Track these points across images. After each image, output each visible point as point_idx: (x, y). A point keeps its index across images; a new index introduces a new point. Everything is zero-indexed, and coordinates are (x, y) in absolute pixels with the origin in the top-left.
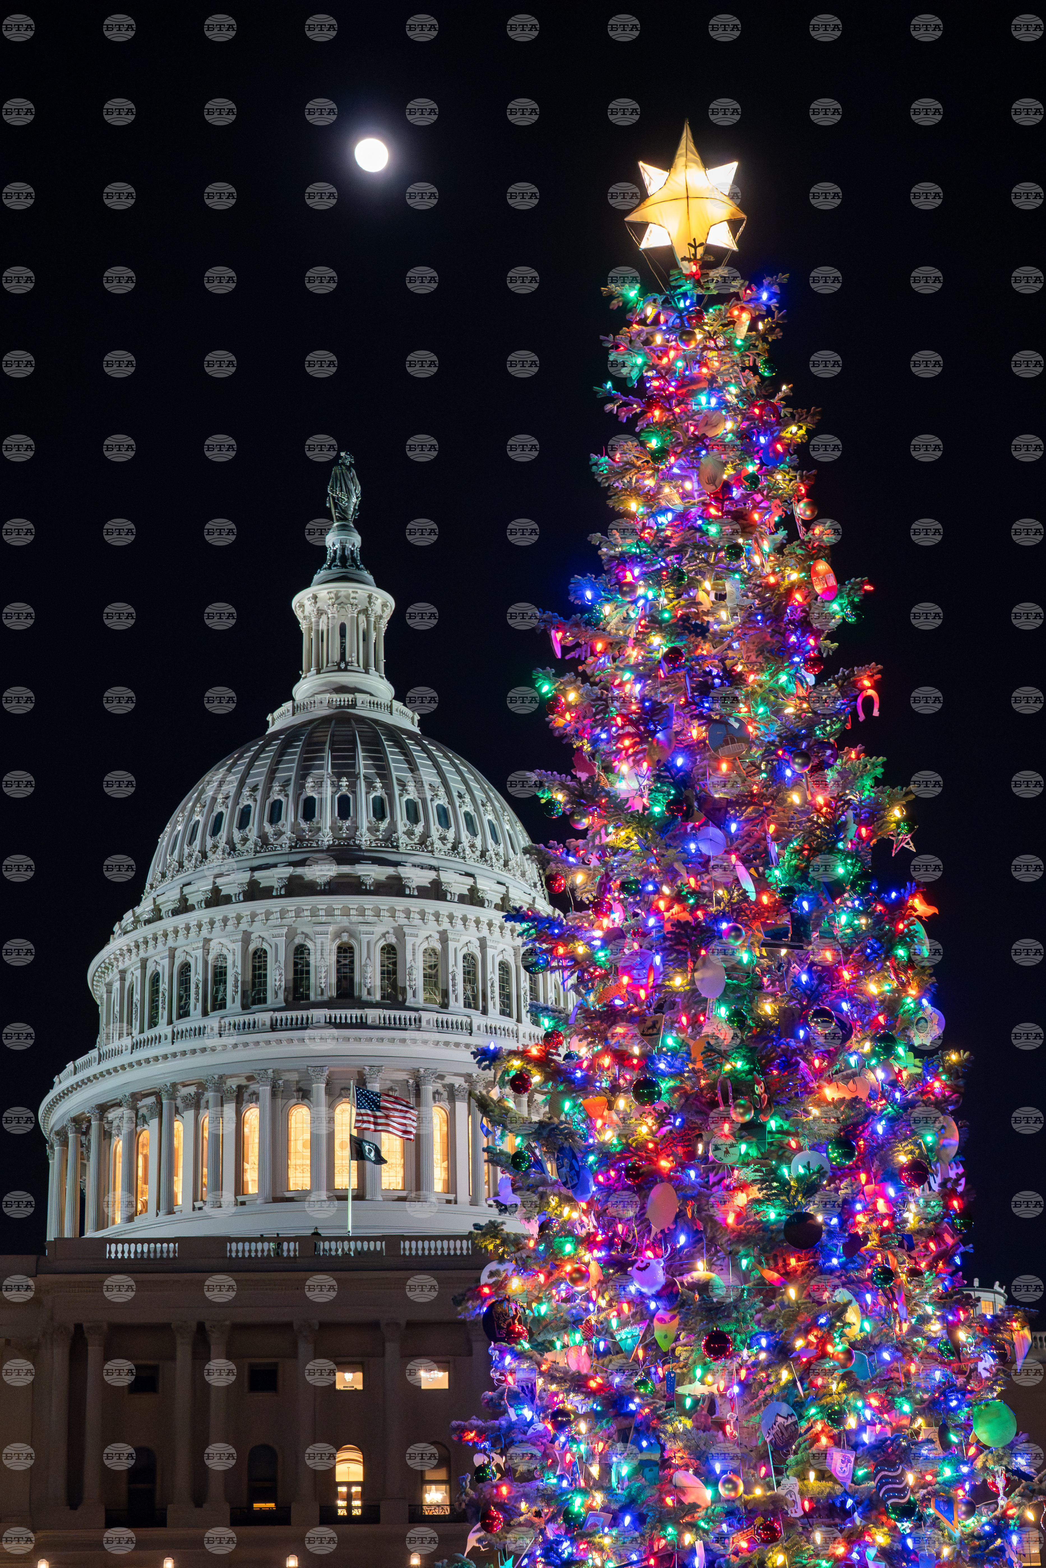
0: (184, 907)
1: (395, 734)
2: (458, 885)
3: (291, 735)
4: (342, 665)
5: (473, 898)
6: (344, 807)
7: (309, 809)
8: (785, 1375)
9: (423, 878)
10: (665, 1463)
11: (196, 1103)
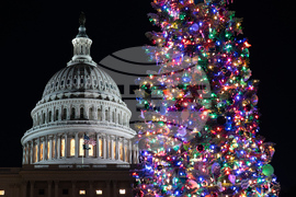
0: (50, 100)
1: (92, 67)
2: (104, 96)
3: (72, 67)
4: (82, 53)
5: (107, 99)
6: (82, 81)
7: (75, 81)
8: (219, 156)
9: (97, 95)
10: (187, 179)
11: (52, 138)
